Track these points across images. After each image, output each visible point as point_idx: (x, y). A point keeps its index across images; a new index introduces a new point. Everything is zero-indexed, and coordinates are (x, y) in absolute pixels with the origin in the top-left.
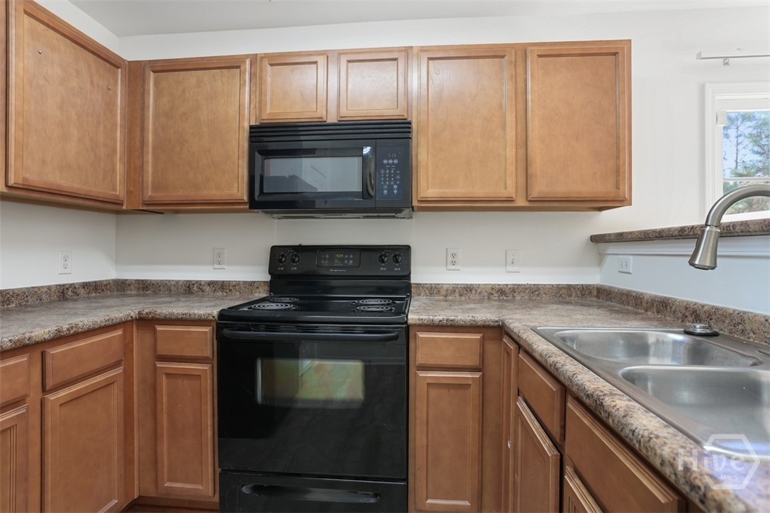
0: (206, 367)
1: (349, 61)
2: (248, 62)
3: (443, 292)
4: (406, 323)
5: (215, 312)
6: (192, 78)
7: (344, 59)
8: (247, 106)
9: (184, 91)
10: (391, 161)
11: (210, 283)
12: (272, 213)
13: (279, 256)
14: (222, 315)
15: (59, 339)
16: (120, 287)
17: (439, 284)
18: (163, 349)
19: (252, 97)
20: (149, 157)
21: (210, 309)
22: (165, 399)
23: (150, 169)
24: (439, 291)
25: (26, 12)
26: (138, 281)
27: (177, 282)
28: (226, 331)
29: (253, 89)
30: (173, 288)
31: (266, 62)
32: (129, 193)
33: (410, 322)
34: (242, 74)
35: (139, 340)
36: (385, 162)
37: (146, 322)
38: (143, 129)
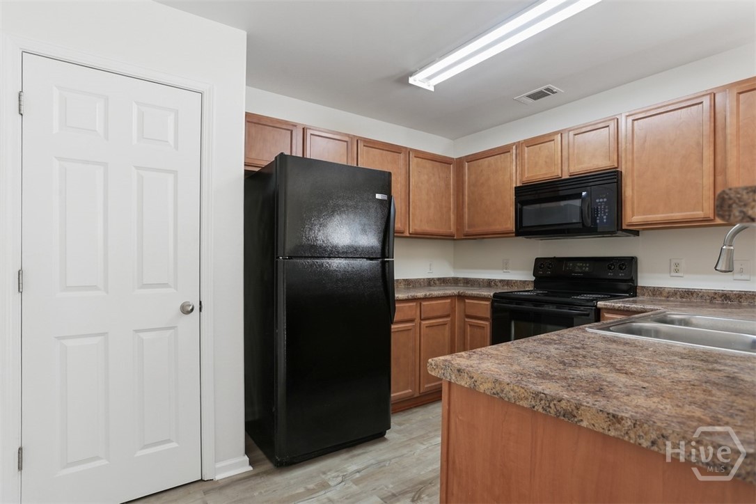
0: (487, 323)
1: (575, 135)
2: (514, 147)
3: (665, 294)
4: (596, 306)
5: (492, 294)
6: (486, 162)
7: (571, 133)
8: (514, 175)
9: (482, 171)
10: (601, 200)
11: (501, 281)
12: (530, 238)
13: (540, 264)
14: (495, 295)
15: (426, 298)
16: (455, 281)
17: (661, 288)
18: (469, 312)
19: (518, 168)
20: (466, 210)
21: (489, 293)
22: (469, 338)
23: (466, 216)
24: (661, 293)
25: (415, 157)
26: (464, 279)
27: (483, 279)
28: (496, 304)
29: (518, 163)
30: (481, 283)
31: (524, 145)
32: (457, 230)
33: (598, 306)
34: (511, 155)
35: (458, 306)
36: (597, 201)
37: (461, 297)
38: (463, 195)
